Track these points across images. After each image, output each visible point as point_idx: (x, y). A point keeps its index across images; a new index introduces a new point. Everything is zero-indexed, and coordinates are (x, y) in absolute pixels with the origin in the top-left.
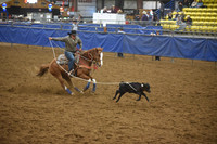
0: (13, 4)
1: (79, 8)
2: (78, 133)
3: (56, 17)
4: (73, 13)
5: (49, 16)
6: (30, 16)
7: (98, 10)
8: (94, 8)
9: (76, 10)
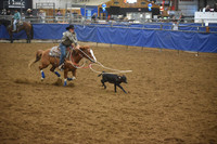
0: (113, 5)
1: (180, 7)
2: (179, 137)
3: (155, 17)
4: (173, 12)
5: (148, 16)
6: (129, 17)
7: (200, 9)
8: (195, 7)
9: (177, 10)
